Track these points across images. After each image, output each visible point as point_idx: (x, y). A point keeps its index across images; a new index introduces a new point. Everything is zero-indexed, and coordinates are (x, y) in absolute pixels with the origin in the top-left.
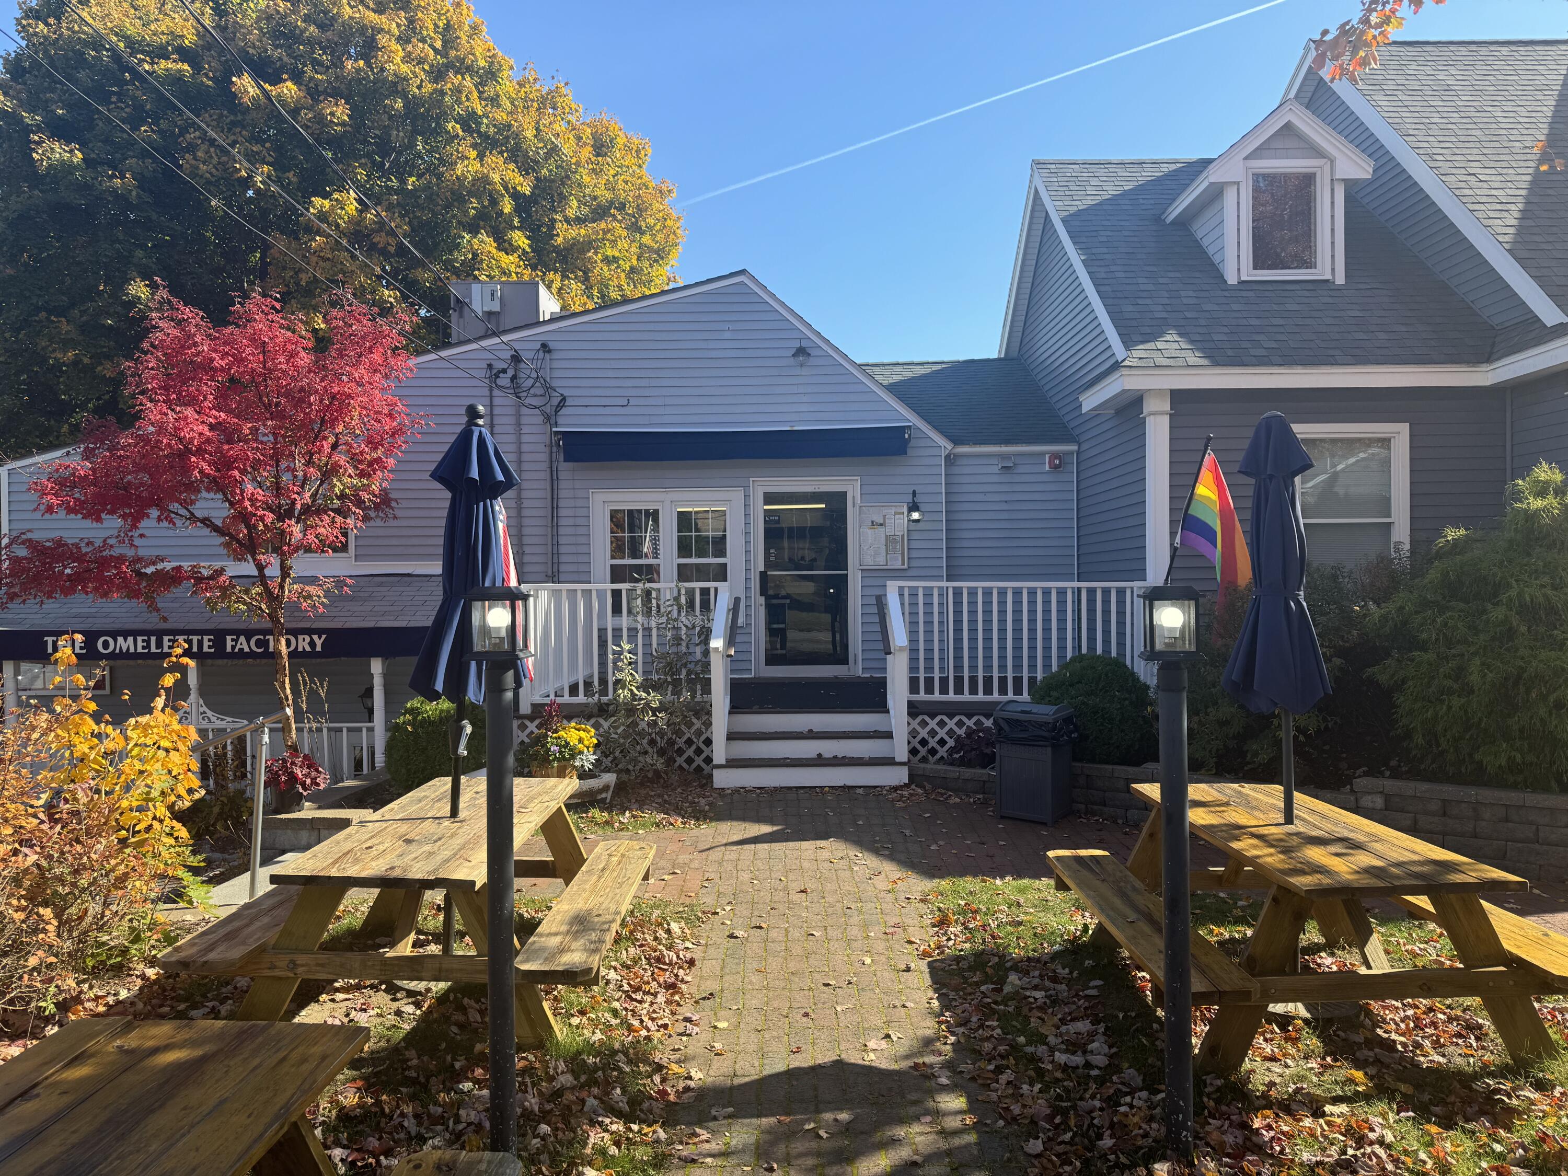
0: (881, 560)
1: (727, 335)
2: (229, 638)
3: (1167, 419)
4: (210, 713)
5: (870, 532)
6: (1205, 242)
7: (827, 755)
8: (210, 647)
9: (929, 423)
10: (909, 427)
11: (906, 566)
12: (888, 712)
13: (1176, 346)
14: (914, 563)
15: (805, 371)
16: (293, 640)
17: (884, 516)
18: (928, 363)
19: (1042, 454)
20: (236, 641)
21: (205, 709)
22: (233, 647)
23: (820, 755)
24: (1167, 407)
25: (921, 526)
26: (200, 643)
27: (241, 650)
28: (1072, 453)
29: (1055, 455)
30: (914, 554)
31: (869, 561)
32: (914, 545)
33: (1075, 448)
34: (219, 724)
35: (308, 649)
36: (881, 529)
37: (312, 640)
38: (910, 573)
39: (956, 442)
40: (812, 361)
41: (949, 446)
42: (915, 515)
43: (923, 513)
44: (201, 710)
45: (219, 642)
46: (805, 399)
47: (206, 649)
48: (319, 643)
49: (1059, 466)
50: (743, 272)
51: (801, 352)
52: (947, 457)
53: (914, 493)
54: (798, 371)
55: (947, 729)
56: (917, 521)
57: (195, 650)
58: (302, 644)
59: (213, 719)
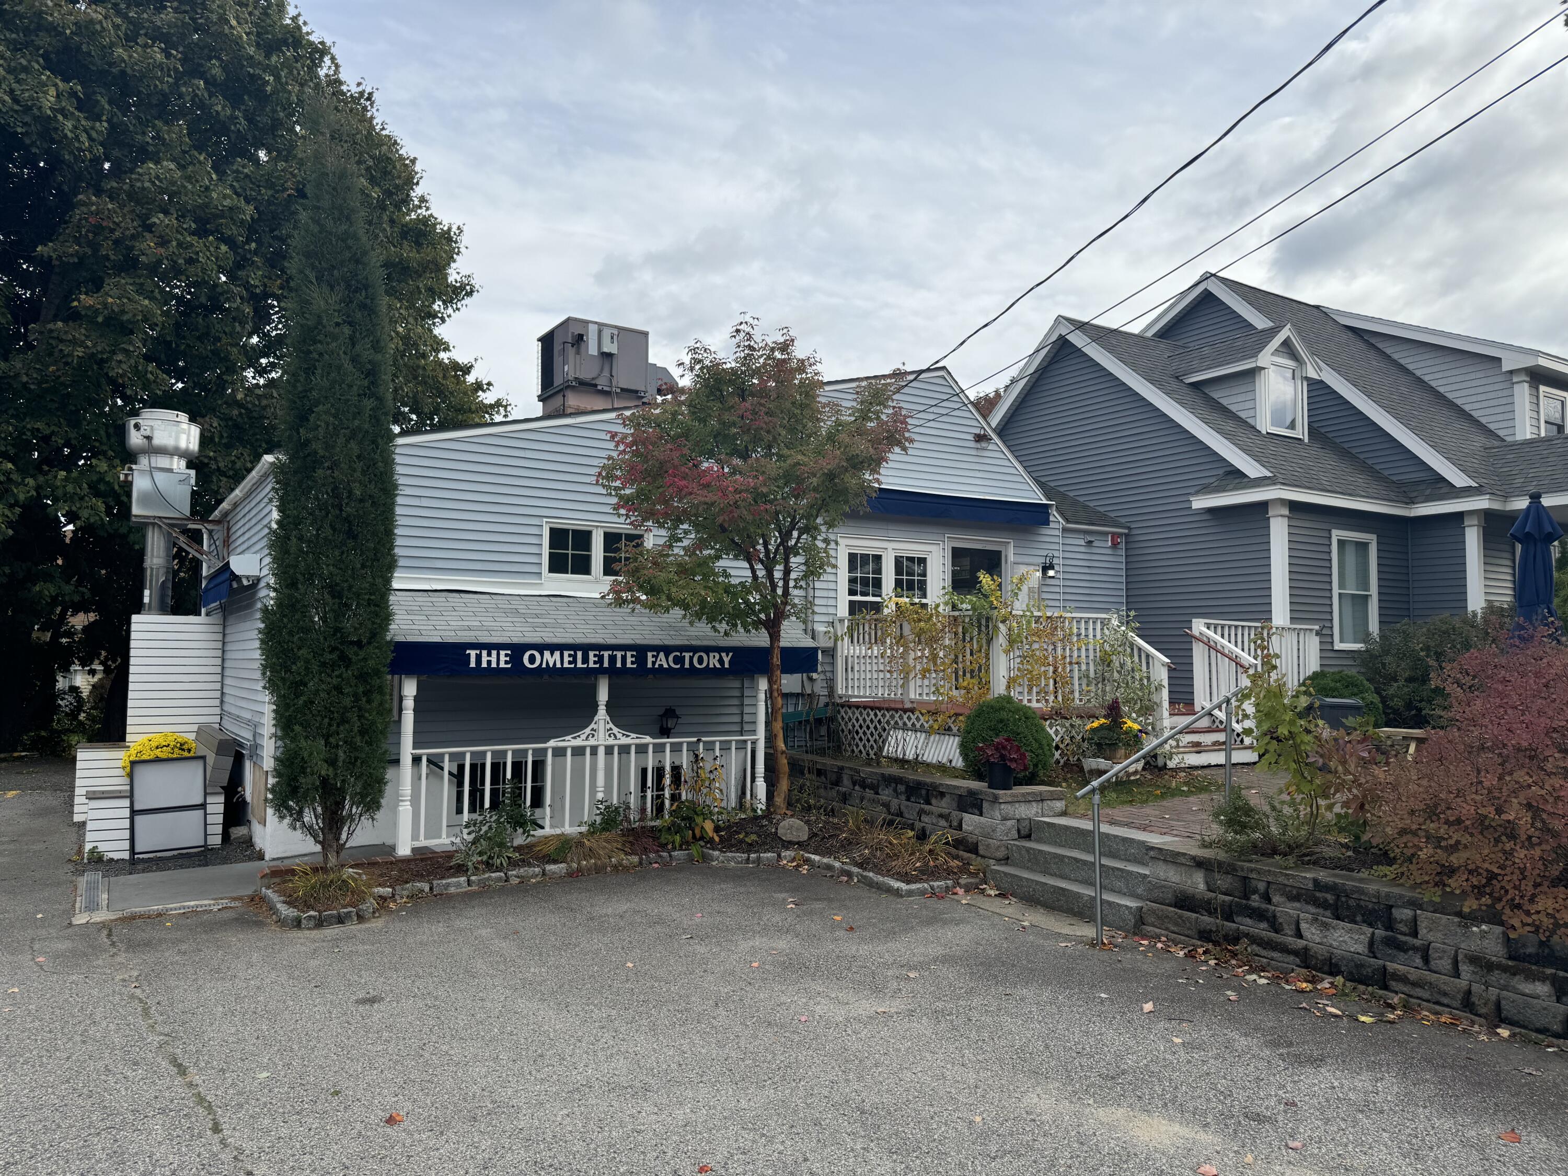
2: (650, 654)
3: (1286, 519)
4: (616, 730)
8: (632, 663)
10: (1044, 504)
15: (979, 453)
19: (1108, 534)
20: (656, 657)
21: (611, 725)
22: (654, 663)
24: (1287, 512)
26: (624, 658)
27: (661, 666)
28: (1123, 535)
29: (1115, 535)
32: (1044, 595)
33: (1126, 531)
34: (624, 741)
35: (718, 666)
36: (1026, 582)
37: (721, 657)
39: (1067, 520)
41: (1063, 522)
42: (1051, 573)
43: (1056, 572)
44: (608, 727)
45: (641, 658)
46: (979, 475)
47: (629, 665)
48: (726, 660)
49: (1115, 544)
51: (980, 438)
52: (1062, 531)
53: (1050, 556)
54: (975, 452)
56: (1051, 577)
57: (619, 665)
58: (713, 661)
59: (619, 736)
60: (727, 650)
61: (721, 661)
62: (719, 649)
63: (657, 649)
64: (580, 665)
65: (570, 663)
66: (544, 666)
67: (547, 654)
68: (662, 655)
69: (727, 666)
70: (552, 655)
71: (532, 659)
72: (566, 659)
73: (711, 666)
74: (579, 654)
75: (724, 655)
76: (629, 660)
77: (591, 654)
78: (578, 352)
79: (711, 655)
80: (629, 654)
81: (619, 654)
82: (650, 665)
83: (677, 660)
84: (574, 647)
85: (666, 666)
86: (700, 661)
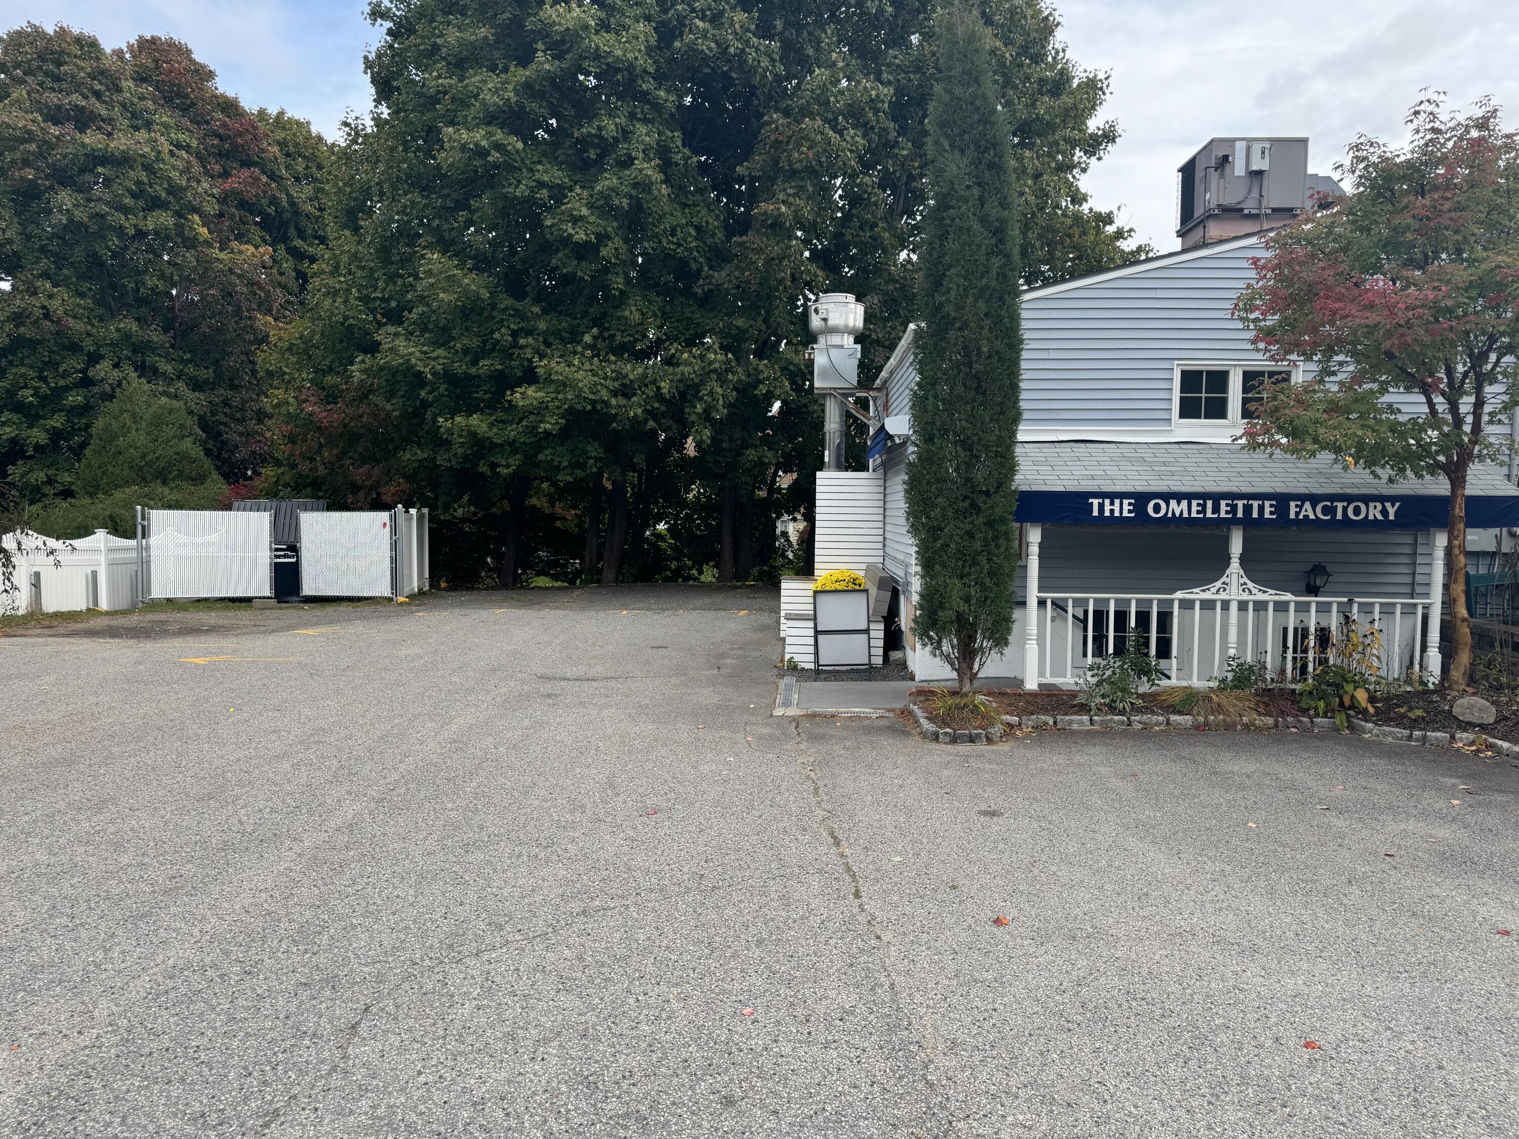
2: (1293, 504)
4: (1250, 585)
8: (1271, 513)
16: (1363, 507)
20: (1301, 507)
21: (1245, 579)
22: (1297, 514)
26: (1261, 509)
27: (1306, 517)
34: (1261, 596)
35: (1380, 517)
37: (1384, 508)
44: (1242, 581)
45: (1281, 508)
47: (1267, 515)
48: (1392, 511)
57: (1255, 515)
58: (1374, 512)
59: (1254, 591)
60: (1393, 499)
61: (1384, 512)
62: (1382, 499)
63: (1302, 498)
64: (1209, 514)
65: (1198, 512)
66: (1170, 515)
67: (1173, 503)
68: (1307, 505)
69: (1391, 517)
70: (1179, 504)
71: (1157, 508)
72: (1194, 508)
73: (1371, 517)
74: (1209, 504)
75: (1388, 505)
76: (1267, 510)
77: (1223, 503)
78: (1222, 176)
79: (1371, 505)
80: (1267, 504)
81: (1256, 504)
82: (1292, 516)
83: (1325, 511)
84: (1203, 496)
85: (1312, 517)
86: (1357, 511)
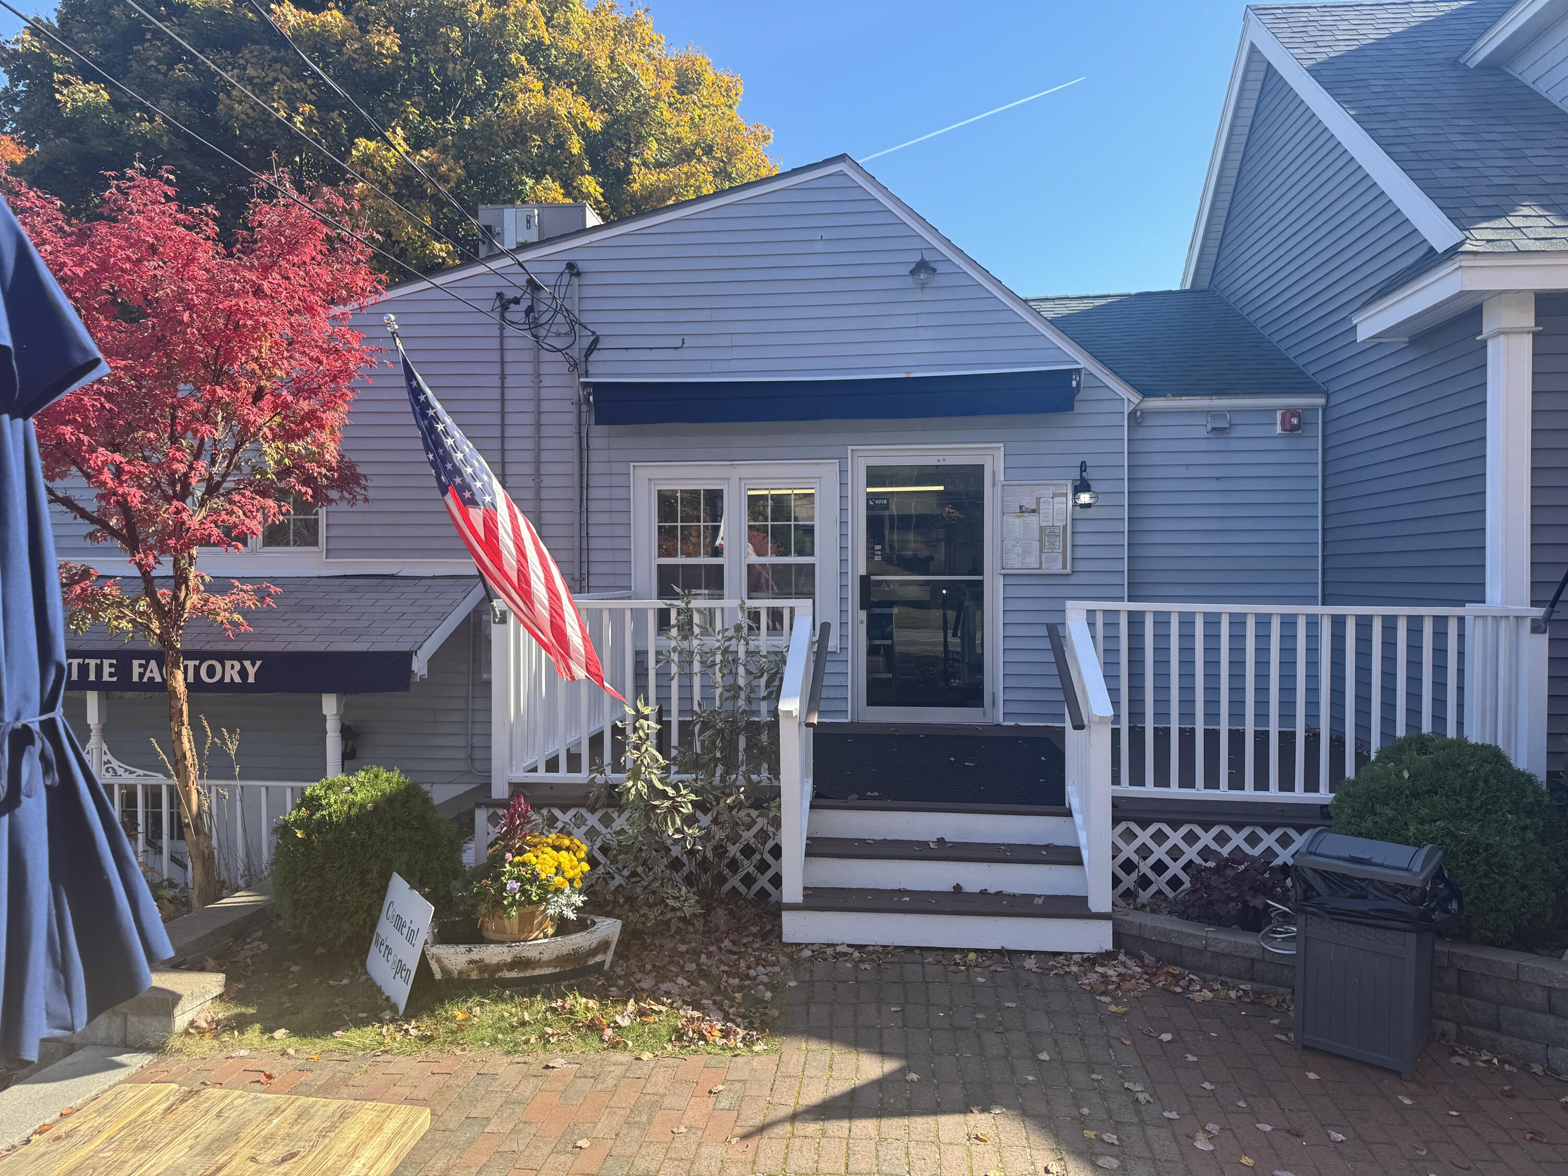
0: (1032, 561)
1: (819, 247)
2: (136, 663)
3: (1528, 339)
4: (115, 763)
5: (1017, 521)
6: (1541, 87)
7: (972, 887)
8: (111, 674)
9: (1105, 365)
10: (1078, 371)
11: (1068, 570)
12: (1069, 814)
13: (1542, 222)
14: (1081, 566)
15: (927, 295)
16: (218, 667)
17: (1038, 499)
18: (1088, 297)
19: (1272, 410)
20: (145, 667)
21: (109, 757)
22: (141, 675)
23: (958, 888)
24: (1528, 320)
25: (1090, 513)
26: (99, 669)
27: (151, 679)
28: (1314, 409)
29: (1290, 412)
30: (1080, 553)
31: (1015, 562)
32: (1082, 540)
33: (1321, 401)
34: (127, 779)
35: (237, 679)
36: (1033, 518)
37: (243, 666)
38: (1075, 580)
39: (1146, 392)
40: (938, 281)
41: (1135, 398)
42: (1085, 498)
43: (1096, 495)
44: (105, 758)
45: (123, 670)
46: (927, 334)
47: (106, 678)
48: (252, 671)
49: (1294, 428)
50: (843, 157)
51: (922, 266)
52: (1132, 415)
53: (1083, 467)
54: (918, 296)
55: (1168, 845)
56: (1088, 506)
57: (92, 677)
58: (231, 672)
59: (120, 771)
60: (253, 657)
61: (243, 673)
62: (240, 656)
63: (147, 656)
68: (153, 664)
69: (251, 679)
73: (227, 680)
75: (247, 663)
76: (107, 670)
79: (228, 663)
80: (106, 662)
81: (92, 663)
82: (136, 678)
85: (158, 679)
86: (211, 672)
